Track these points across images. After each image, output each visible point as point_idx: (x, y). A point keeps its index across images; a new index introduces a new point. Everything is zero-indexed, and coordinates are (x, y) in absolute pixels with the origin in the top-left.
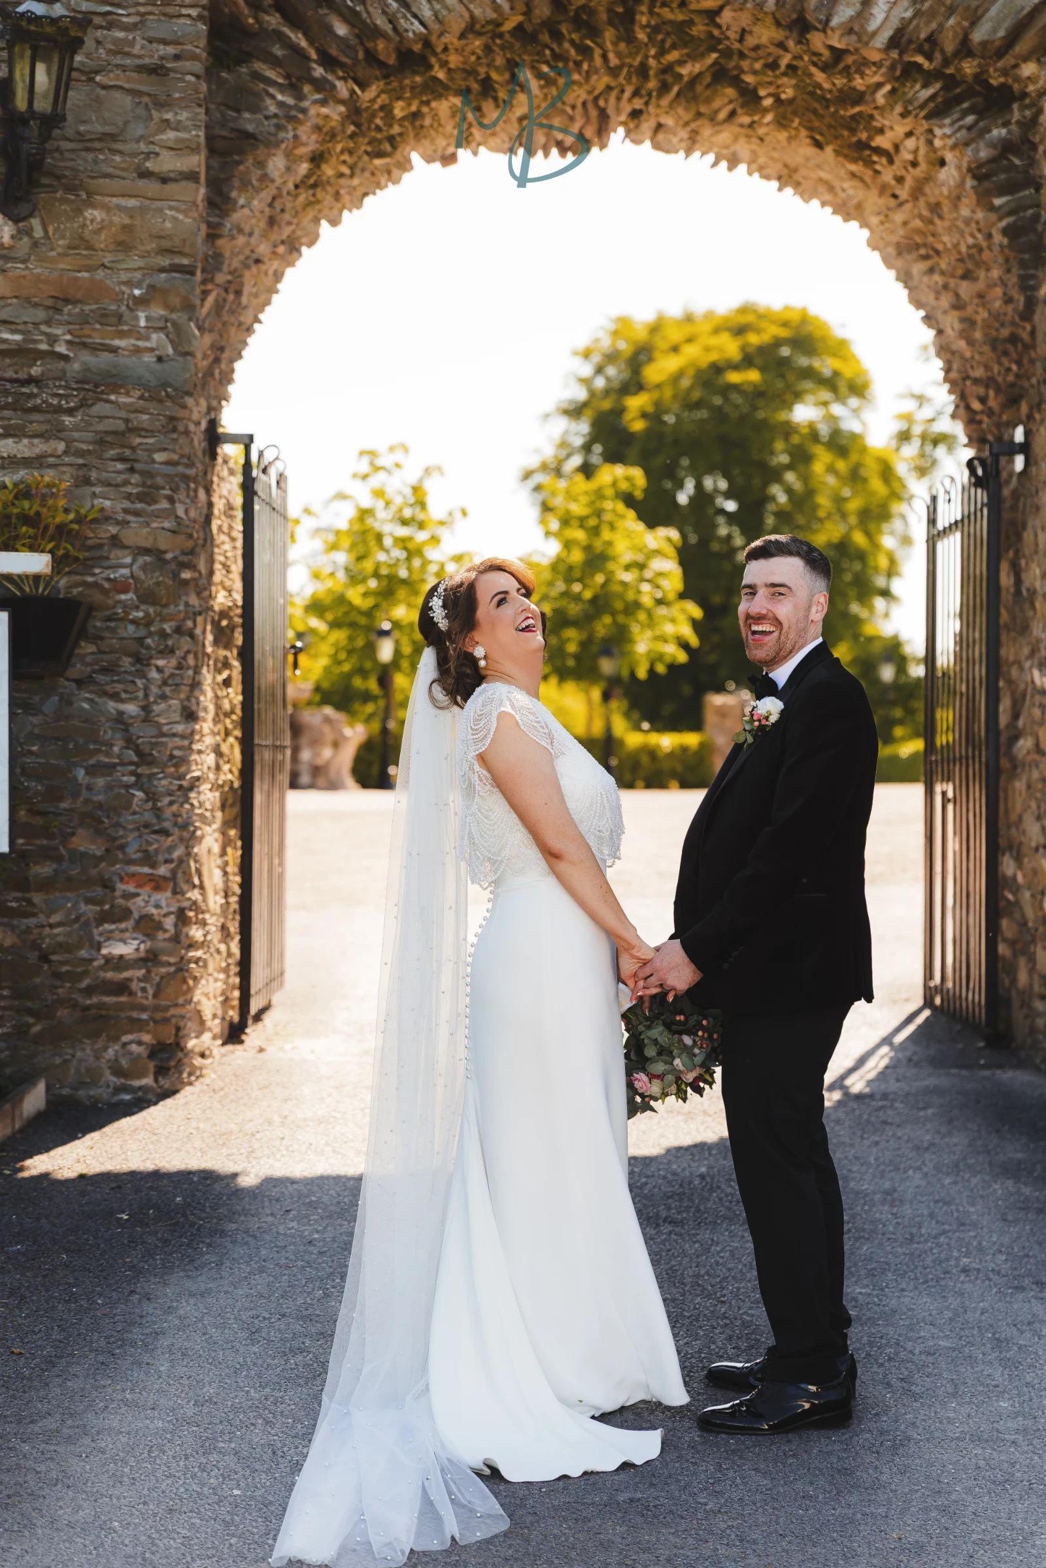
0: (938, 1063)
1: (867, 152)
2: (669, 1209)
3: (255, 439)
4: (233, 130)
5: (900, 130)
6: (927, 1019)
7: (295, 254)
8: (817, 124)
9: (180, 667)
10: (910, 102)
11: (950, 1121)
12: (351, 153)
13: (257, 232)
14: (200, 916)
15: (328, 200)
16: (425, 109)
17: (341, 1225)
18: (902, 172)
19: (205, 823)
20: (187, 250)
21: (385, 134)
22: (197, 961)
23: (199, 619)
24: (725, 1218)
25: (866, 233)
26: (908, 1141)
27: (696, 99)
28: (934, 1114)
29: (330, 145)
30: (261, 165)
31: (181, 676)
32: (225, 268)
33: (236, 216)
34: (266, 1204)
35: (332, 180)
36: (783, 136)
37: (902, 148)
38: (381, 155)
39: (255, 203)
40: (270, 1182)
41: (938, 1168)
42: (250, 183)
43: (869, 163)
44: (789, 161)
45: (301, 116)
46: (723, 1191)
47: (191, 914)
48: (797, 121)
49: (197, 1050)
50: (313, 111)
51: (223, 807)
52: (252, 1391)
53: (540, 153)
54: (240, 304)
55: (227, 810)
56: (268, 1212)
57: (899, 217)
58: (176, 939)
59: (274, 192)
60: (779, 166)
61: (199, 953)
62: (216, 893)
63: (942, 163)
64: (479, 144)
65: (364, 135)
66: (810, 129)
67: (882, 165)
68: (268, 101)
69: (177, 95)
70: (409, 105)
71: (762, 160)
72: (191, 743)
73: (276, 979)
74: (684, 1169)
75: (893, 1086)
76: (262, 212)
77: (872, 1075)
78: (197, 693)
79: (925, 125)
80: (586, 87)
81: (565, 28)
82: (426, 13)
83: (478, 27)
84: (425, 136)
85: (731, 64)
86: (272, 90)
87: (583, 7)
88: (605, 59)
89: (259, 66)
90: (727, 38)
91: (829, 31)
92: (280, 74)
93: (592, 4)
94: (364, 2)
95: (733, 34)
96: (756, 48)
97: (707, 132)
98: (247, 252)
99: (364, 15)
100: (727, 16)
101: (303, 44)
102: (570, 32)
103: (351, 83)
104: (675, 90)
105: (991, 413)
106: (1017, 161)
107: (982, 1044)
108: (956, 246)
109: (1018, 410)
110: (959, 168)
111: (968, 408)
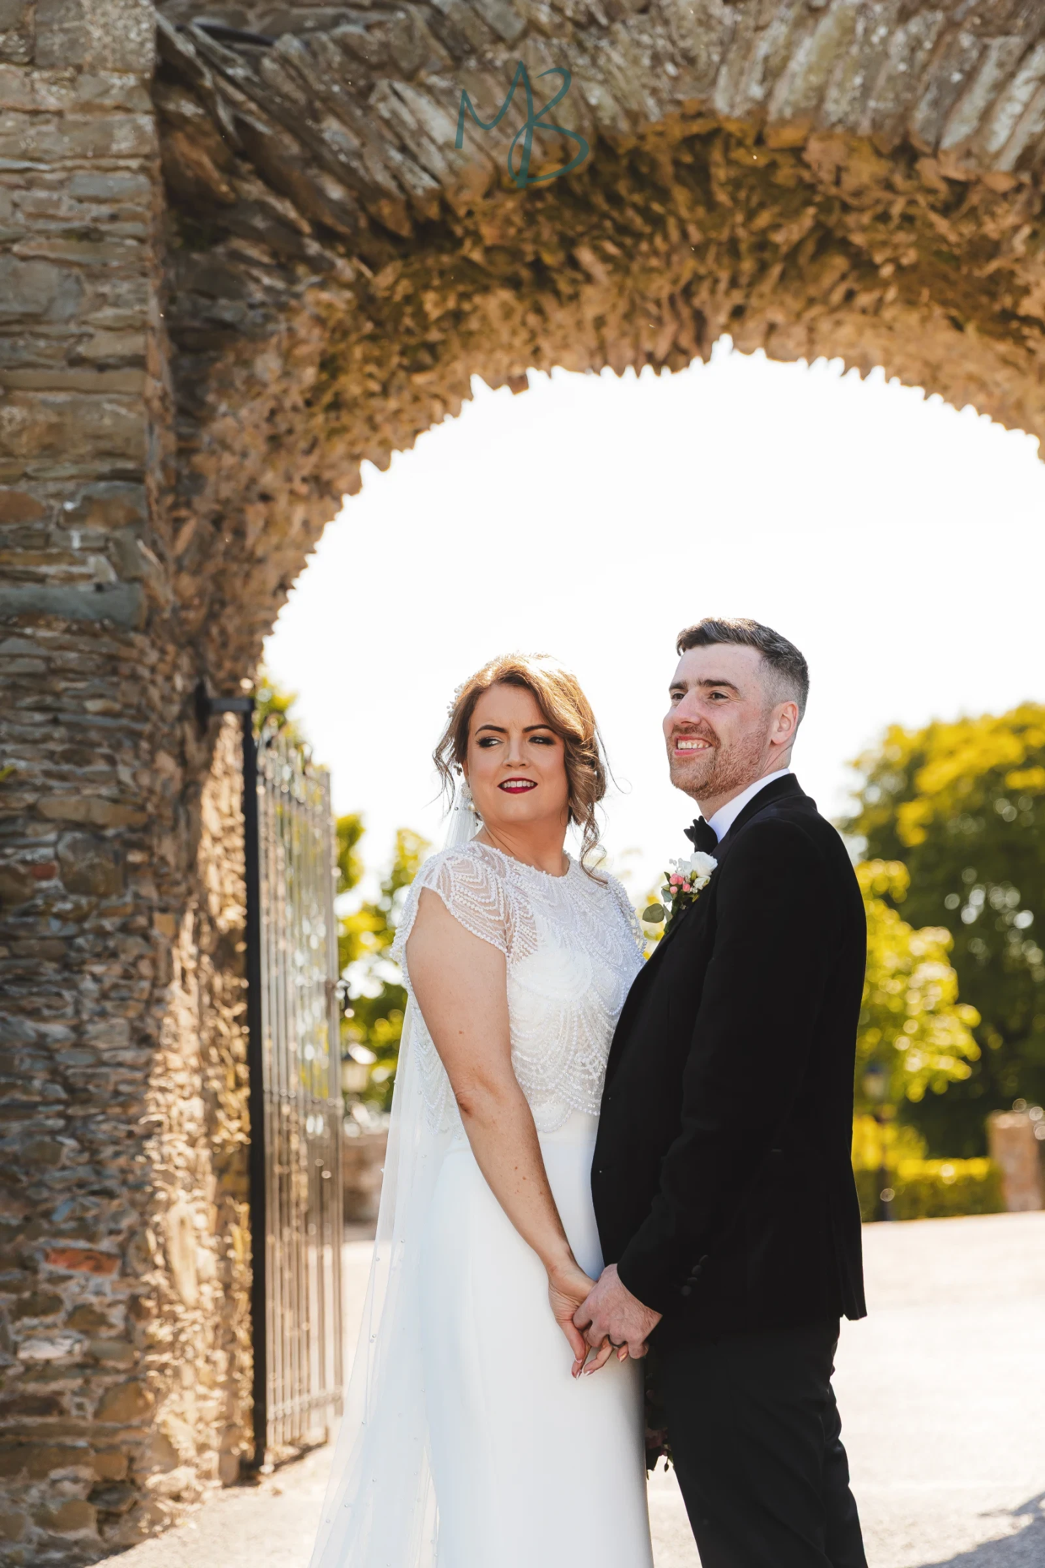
1: (1015, 324)
4: (206, 320)
7: (331, 502)
8: (950, 295)
9: (127, 976)
12: (380, 363)
13: (254, 455)
14: (166, 1308)
15: (359, 428)
16: (467, 306)
19: (172, 1183)
20: (131, 451)
21: (421, 340)
22: (162, 1367)
27: (801, 277)
29: (342, 346)
30: (246, 363)
31: (130, 989)
32: (209, 491)
33: (217, 427)
35: (361, 401)
36: (913, 318)
38: (420, 368)
39: (244, 413)
42: (232, 384)
43: (1020, 340)
44: (928, 355)
45: (293, 303)
47: (150, 1304)
48: (925, 293)
49: (165, 1489)
50: (310, 297)
51: (220, 1170)
53: (631, 372)
54: (243, 548)
55: (228, 1179)
58: (127, 1337)
59: (271, 404)
60: (919, 363)
61: (166, 1357)
64: (552, 361)
65: (389, 338)
66: (944, 303)
68: (252, 287)
69: (115, 264)
70: (444, 299)
72: (147, 1076)
76: (257, 427)
78: (157, 1011)
80: (669, 275)
81: (622, 187)
82: (438, 163)
83: (506, 180)
84: (478, 347)
85: (832, 220)
86: (256, 272)
87: (636, 154)
88: (685, 235)
89: (238, 244)
90: (821, 182)
91: (941, 157)
92: (264, 252)
93: (648, 147)
94: (359, 156)
95: (826, 176)
96: (857, 194)
97: (825, 326)
98: (243, 478)
99: (362, 172)
100: (814, 150)
101: (292, 214)
102: (632, 191)
103: (356, 262)
104: (776, 270)
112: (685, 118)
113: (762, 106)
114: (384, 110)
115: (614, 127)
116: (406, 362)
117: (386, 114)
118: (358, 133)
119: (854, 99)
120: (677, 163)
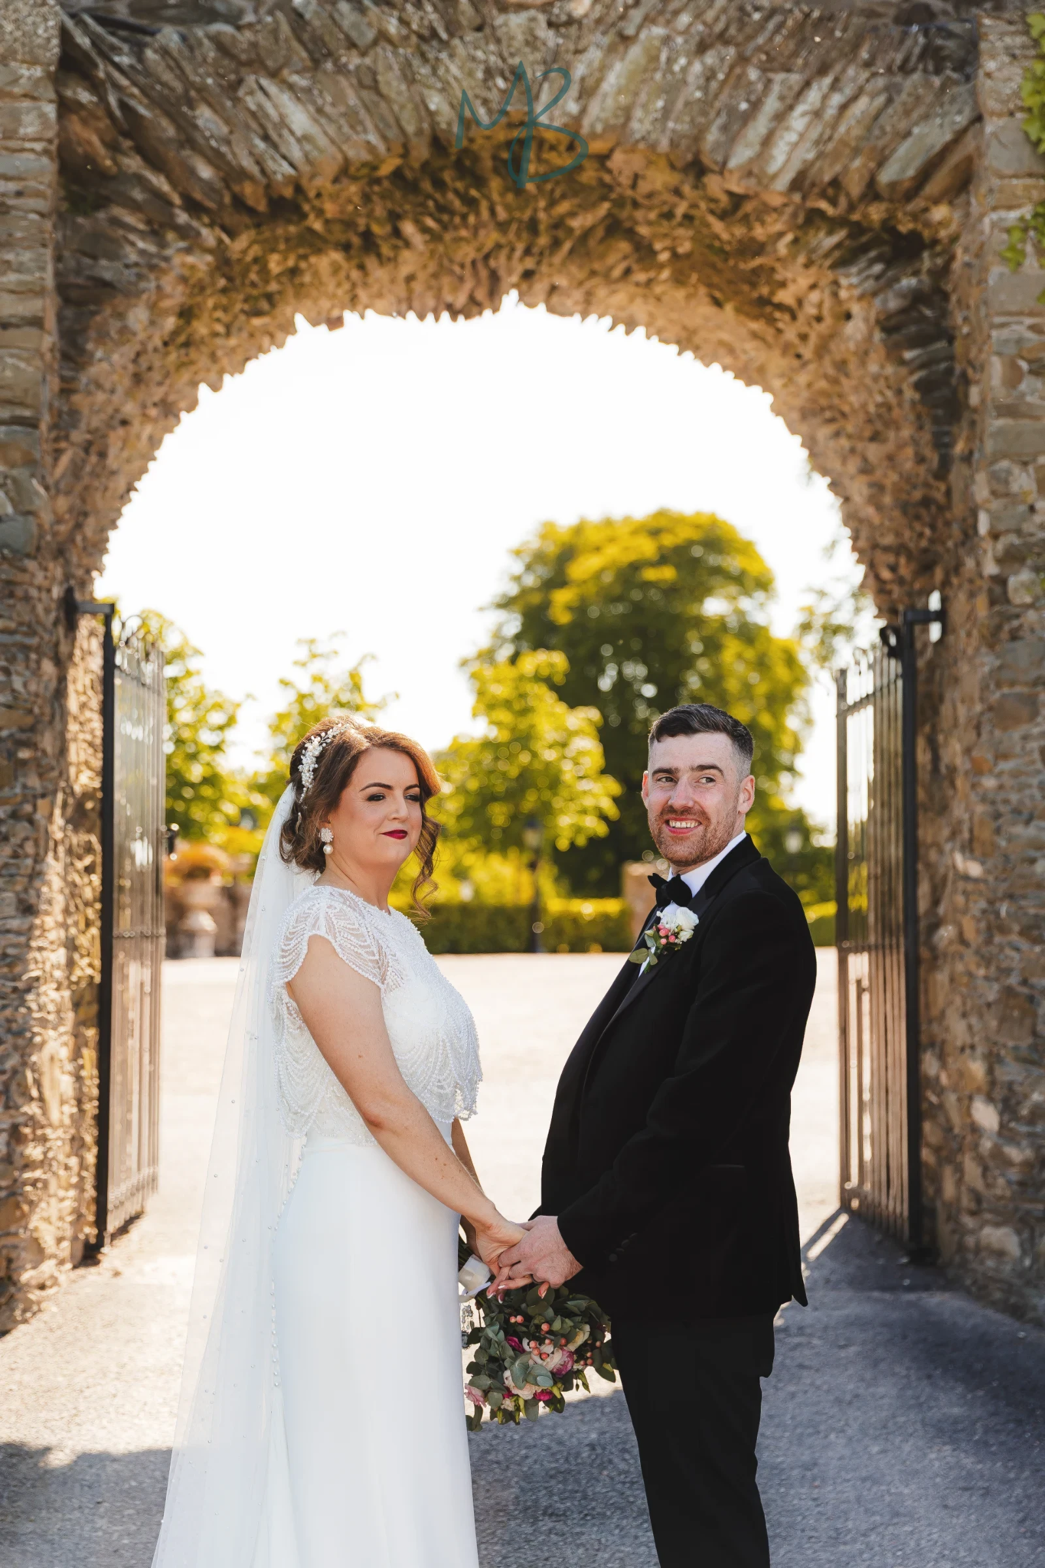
0: (858, 1283)
1: (769, 309)
4: (88, 277)
5: (803, 282)
6: (845, 1225)
7: (172, 419)
8: (715, 279)
9: (15, 855)
10: (813, 251)
11: (875, 1364)
12: (225, 309)
13: (120, 390)
14: (39, 1132)
15: (203, 361)
16: (303, 265)
18: (805, 329)
19: (47, 1028)
20: (28, 400)
21: (262, 291)
22: (34, 1182)
23: (43, 802)
24: (615, 1508)
25: (769, 398)
26: (828, 1391)
27: (588, 254)
28: (858, 1354)
29: (199, 299)
30: (121, 316)
31: (17, 866)
32: (83, 424)
33: (93, 370)
34: (76, 1492)
35: (206, 339)
36: (680, 294)
37: (805, 302)
38: (259, 313)
39: (116, 357)
41: (863, 1431)
42: (108, 334)
43: (771, 321)
44: (688, 322)
45: (163, 264)
47: (27, 1130)
48: (694, 277)
49: (34, 1282)
50: (177, 260)
51: (75, 1007)
53: (431, 317)
54: (104, 467)
55: (81, 1009)
56: (76, 1504)
57: (802, 378)
58: (8, 1159)
59: (138, 347)
60: (678, 328)
61: (38, 1173)
62: (64, 1103)
63: (848, 316)
64: (365, 306)
65: (236, 290)
66: (710, 285)
67: (785, 323)
68: (128, 249)
69: (19, 235)
70: (285, 259)
71: (660, 323)
72: (29, 939)
74: (572, 1436)
75: (810, 1316)
76: (125, 368)
78: (37, 883)
79: (830, 276)
80: (475, 244)
81: (447, 176)
82: (296, 153)
83: (352, 170)
84: (307, 296)
85: (624, 214)
86: (132, 237)
87: (466, 152)
88: (493, 212)
89: (118, 211)
90: (619, 185)
91: (726, 174)
92: (140, 220)
93: (475, 147)
94: (228, 143)
95: (625, 180)
96: (650, 196)
97: (602, 292)
98: (110, 410)
99: (230, 157)
100: (618, 160)
101: (166, 187)
102: (453, 180)
103: (218, 231)
104: (567, 246)
105: (901, 581)
106: (928, 313)
107: (905, 1260)
108: (864, 406)
109: (932, 576)
110: (866, 320)
111: (877, 577)
112: (511, 126)
113: (578, 119)
114: (251, 103)
115: (449, 131)
116: (246, 307)
117: (253, 107)
118: (227, 121)
119: (656, 120)
120: (495, 158)
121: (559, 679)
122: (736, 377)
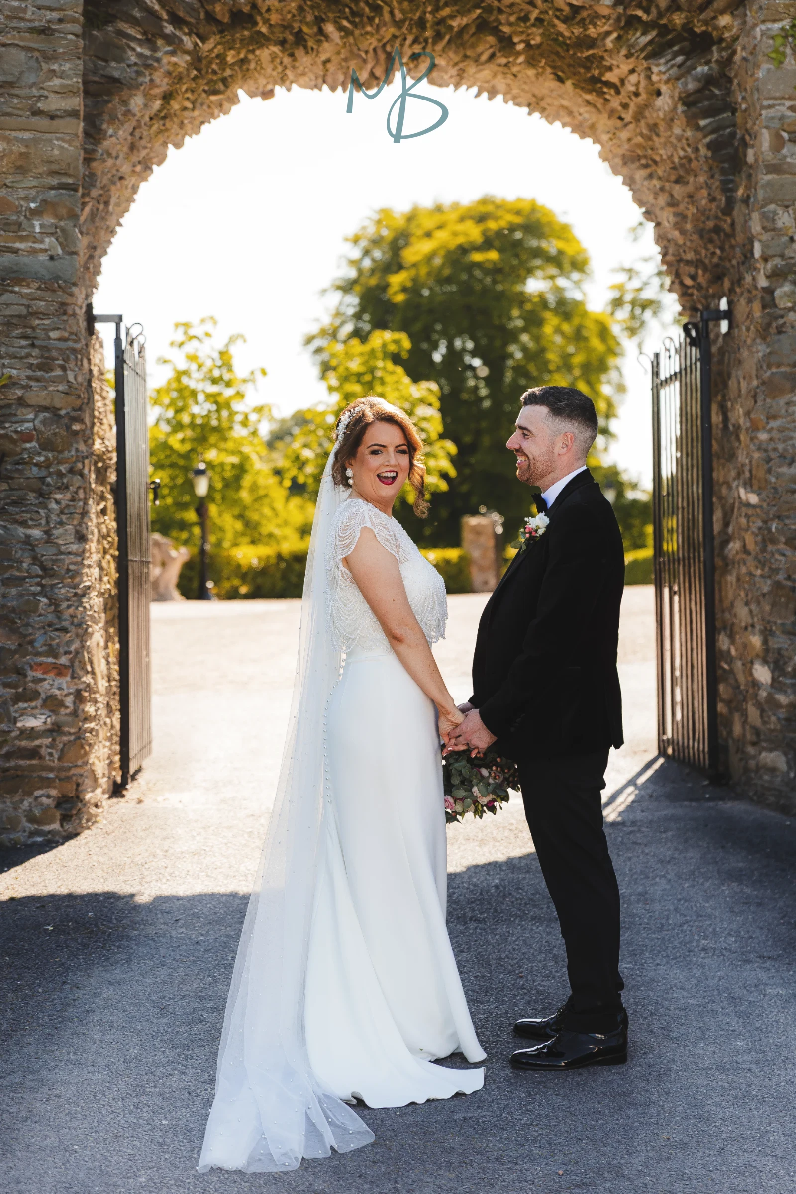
0: (673, 797)
1: (599, 85)
2: (473, 911)
3: (124, 318)
4: (103, 75)
5: (625, 67)
6: (662, 765)
7: (148, 172)
8: (559, 63)
9: (73, 500)
10: (632, 46)
11: (686, 841)
12: (192, 91)
13: (121, 156)
14: (93, 696)
15: (174, 128)
16: (251, 56)
17: (220, 930)
18: (627, 100)
19: (94, 623)
20: (71, 172)
21: (220, 76)
22: (91, 731)
23: (86, 461)
24: (517, 916)
25: (598, 147)
26: (653, 856)
27: (463, 45)
28: (673, 836)
29: (177, 86)
30: (125, 103)
31: (74, 506)
32: (98, 184)
33: (106, 144)
34: (159, 916)
35: (178, 113)
36: (531, 72)
37: (626, 82)
38: (216, 92)
39: (121, 132)
40: (160, 900)
41: (679, 876)
42: (117, 117)
43: (601, 94)
44: (537, 92)
45: (155, 64)
46: (513, 897)
47: (86, 694)
48: (543, 61)
49: (92, 801)
50: (165, 60)
51: (105, 611)
52: (167, 1051)
53: (340, 88)
54: (108, 212)
55: (108, 612)
56: (162, 921)
57: (624, 135)
58: (75, 713)
59: (134, 123)
60: (530, 95)
61: (92, 725)
62: (103, 678)
63: (659, 93)
64: (292, 82)
65: (203, 77)
66: (554, 67)
67: (610, 94)
68: (130, 53)
69: (61, 50)
70: (239, 53)
71: (515, 91)
72: (83, 559)
73: (146, 747)
74: (482, 882)
75: (639, 816)
76: (126, 140)
77: (621, 808)
78: (86, 520)
79: (645, 64)
80: (377, 37)
84: (251, 76)
85: (491, 18)
86: (133, 44)
88: (392, 15)
89: (122, 26)
92: (139, 32)
96: (511, 6)
97: (472, 70)
98: (114, 171)
101: (157, 7)
103: (194, 38)
104: (447, 38)
105: (699, 287)
106: (717, 92)
107: (707, 782)
108: (670, 157)
109: (722, 284)
110: (672, 97)
111: (682, 283)
121: (405, 355)
122: (573, 131)
